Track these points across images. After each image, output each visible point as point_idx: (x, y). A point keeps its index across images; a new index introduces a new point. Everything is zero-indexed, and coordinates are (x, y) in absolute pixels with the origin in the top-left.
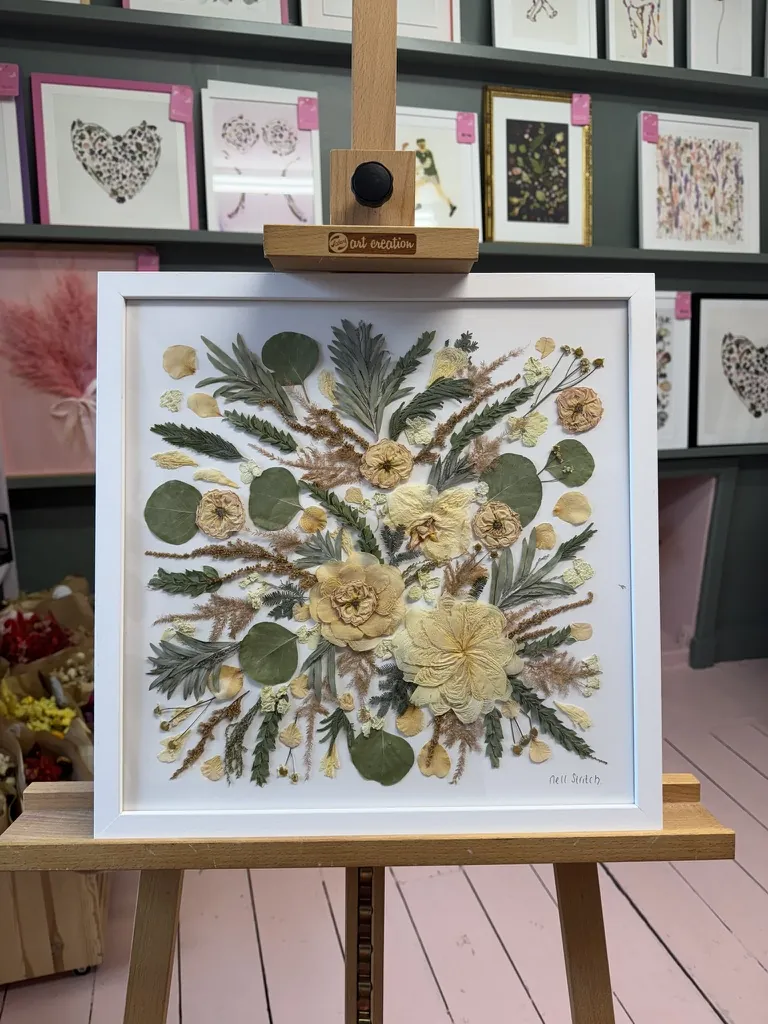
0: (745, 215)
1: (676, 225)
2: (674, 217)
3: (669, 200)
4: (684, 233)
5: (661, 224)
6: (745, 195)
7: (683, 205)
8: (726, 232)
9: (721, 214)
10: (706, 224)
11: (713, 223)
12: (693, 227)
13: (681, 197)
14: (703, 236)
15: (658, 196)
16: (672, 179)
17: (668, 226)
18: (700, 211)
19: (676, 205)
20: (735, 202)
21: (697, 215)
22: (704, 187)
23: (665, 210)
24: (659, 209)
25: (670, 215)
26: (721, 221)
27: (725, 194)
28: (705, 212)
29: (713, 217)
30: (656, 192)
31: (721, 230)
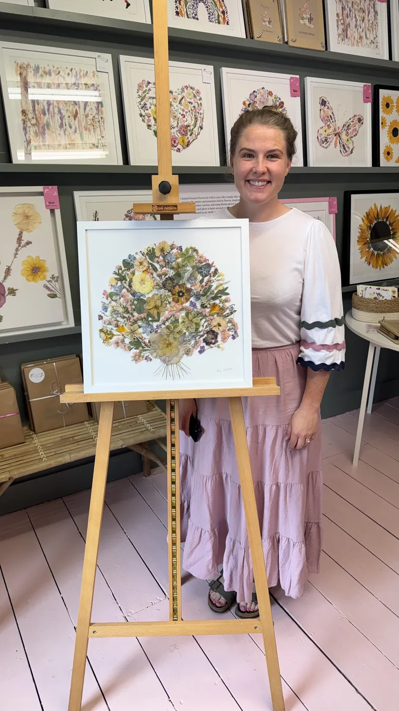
0: (379, 34)
1: (347, 37)
2: (345, 31)
3: (342, 22)
4: (350, 42)
5: (339, 35)
6: (379, 22)
7: (349, 24)
8: (370, 43)
9: (368, 32)
10: (361, 38)
11: (364, 37)
12: (354, 39)
13: (348, 20)
14: (360, 44)
15: (337, 18)
16: (343, 9)
17: (342, 37)
18: (358, 30)
19: (346, 25)
20: (374, 26)
21: (356, 32)
22: (359, 15)
23: (341, 27)
24: (338, 26)
25: (343, 31)
26: (368, 37)
27: (369, 21)
28: (360, 30)
29: (364, 33)
30: (336, 15)
31: (369, 42)
